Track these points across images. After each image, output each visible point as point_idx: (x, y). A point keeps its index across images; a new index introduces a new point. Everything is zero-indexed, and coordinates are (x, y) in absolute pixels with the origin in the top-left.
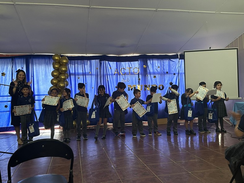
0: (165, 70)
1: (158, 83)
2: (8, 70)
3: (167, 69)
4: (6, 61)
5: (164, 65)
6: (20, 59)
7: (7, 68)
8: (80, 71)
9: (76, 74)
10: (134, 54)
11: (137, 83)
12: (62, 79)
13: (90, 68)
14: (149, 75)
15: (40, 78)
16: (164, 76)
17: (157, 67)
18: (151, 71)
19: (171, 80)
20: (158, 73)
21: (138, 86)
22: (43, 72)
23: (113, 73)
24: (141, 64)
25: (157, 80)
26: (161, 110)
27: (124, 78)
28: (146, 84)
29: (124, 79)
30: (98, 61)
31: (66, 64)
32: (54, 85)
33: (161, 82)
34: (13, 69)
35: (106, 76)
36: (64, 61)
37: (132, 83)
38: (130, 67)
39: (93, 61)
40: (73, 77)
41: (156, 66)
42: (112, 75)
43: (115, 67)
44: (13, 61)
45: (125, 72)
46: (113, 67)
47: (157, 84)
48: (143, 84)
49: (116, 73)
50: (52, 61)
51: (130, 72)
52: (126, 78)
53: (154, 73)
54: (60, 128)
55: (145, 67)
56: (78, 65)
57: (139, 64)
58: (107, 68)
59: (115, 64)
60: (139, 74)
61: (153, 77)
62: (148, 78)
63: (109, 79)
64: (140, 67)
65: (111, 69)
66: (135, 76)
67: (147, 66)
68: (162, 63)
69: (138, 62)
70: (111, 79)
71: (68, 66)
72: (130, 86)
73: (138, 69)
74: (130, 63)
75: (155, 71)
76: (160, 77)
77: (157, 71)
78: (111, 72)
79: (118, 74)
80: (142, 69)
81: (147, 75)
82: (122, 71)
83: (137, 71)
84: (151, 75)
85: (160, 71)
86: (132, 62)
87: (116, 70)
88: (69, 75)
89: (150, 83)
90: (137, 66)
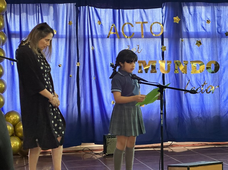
0: (223, 28)
1: (206, 57)
3: (226, 27)
5: (219, 17)
9: (23, 34)
11: (158, 57)
13: (53, 22)
14: (185, 40)
16: (220, 41)
18: (191, 30)
20: (207, 36)
21: (160, 62)
23: (106, 33)
24: (168, 15)
25: (204, 51)
26: (212, 117)
27: (130, 44)
28: (178, 59)
29: (129, 46)
30: (72, 6)
31: (2, 12)
33: (212, 54)
35: (90, 39)
37: (148, 55)
38: (143, 20)
39: (62, 7)
41: (202, 19)
42: (103, 37)
43: (109, 20)
45: (132, 31)
46: (105, 21)
47: (203, 58)
48: (172, 57)
49: (112, 33)
51: (144, 31)
52: (135, 46)
53: (197, 35)
55: (177, 21)
56: (28, 15)
57: (163, 15)
58: (92, 22)
59: (110, 13)
60: (162, 37)
61: (196, 43)
62: (183, 46)
63: (96, 46)
64: (165, 21)
65: (102, 25)
66: (155, 40)
67: (183, 18)
68: (216, 12)
69: (162, 11)
70: (101, 47)
71: (4, 16)
72: (143, 64)
73: (162, 25)
74: (144, 11)
75: (200, 30)
76: (210, 43)
77: (203, 30)
78: (101, 30)
79: (116, 35)
80: (171, 25)
81: (181, 39)
82: (125, 29)
83: (159, 31)
84: (191, 39)
85: (210, 30)
86: (149, 10)
87: (113, 26)
88: (7, 37)
89: (189, 58)
90: (158, 18)
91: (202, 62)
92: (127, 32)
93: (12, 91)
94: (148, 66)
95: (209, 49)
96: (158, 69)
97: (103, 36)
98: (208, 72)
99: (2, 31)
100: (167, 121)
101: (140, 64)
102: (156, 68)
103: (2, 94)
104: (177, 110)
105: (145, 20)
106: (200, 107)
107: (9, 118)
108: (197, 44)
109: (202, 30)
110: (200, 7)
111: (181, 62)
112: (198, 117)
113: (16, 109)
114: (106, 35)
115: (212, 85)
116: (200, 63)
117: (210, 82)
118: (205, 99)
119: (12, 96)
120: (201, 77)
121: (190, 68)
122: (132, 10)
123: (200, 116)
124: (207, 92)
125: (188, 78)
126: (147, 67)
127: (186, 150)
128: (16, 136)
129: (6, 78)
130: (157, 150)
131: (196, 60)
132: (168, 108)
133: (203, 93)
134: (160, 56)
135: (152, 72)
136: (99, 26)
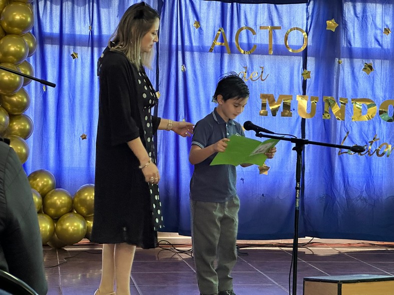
1: (380, 93)
8: (82, 29)
9: (65, 38)
11: (296, 89)
14: (345, 62)
18: (357, 44)
20: (384, 55)
21: (299, 98)
23: (208, 43)
24: (318, 16)
25: (377, 82)
26: (385, 198)
27: (248, 65)
28: (331, 93)
29: (246, 68)
33: (390, 88)
35: (180, 52)
37: (279, 85)
38: (272, 23)
40: (51, 51)
41: (376, 28)
42: (202, 50)
43: (214, 20)
45: (253, 42)
46: (207, 22)
47: (374, 95)
48: (320, 92)
49: (218, 44)
51: (273, 43)
52: (257, 68)
53: (366, 54)
55: (333, 27)
56: (76, 6)
57: (309, 17)
58: (184, 23)
59: (217, 8)
60: (305, 54)
61: (363, 67)
62: (341, 72)
63: (190, 65)
64: (312, 27)
65: (201, 29)
66: (292, 59)
67: (342, 23)
69: (307, 8)
70: (198, 67)
72: (269, 100)
73: (305, 33)
74: (276, 7)
75: (371, 44)
76: (388, 69)
77: (377, 46)
78: (200, 37)
79: (226, 48)
80: (321, 35)
81: (337, 60)
82: (240, 38)
83: (300, 43)
84: (355, 60)
85: (389, 46)
86: (284, 6)
87: (220, 32)
88: (38, 42)
89: (350, 93)
90: (300, 22)
91: (372, 102)
92: (244, 43)
93: (42, 137)
94: (277, 104)
95: (387, 79)
96: (294, 110)
97: (201, 48)
98: (382, 120)
99: (29, 32)
100: (306, 201)
101: (264, 100)
102: (291, 109)
103: (25, 139)
104: (324, 183)
105: (276, 24)
106: (364, 179)
107: (34, 182)
108: (365, 69)
109: (374, 45)
110: (374, 5)
111: (335, 100)
112: (360, 197)
113: (47, 168)
114: (208, 47)
115: (388, 142)
116: (368, 103)
117: (385, 137)
118: (373, 166)
119: (42, 144)
120: (369, 128)
121: (350, 111)
122: (254, 5)
123: (364, 195)
124: (378, 154)
125: (347, 129)
126: (276, 106)
127: (336, 253)
128: (46, 213)
129: (33, 113)
130: (286, 251)
131: (362, 97)
132: (309, 179)
133: (371, 155)
134: (299, 88)
135: (283, 115)
136: (197, 30)
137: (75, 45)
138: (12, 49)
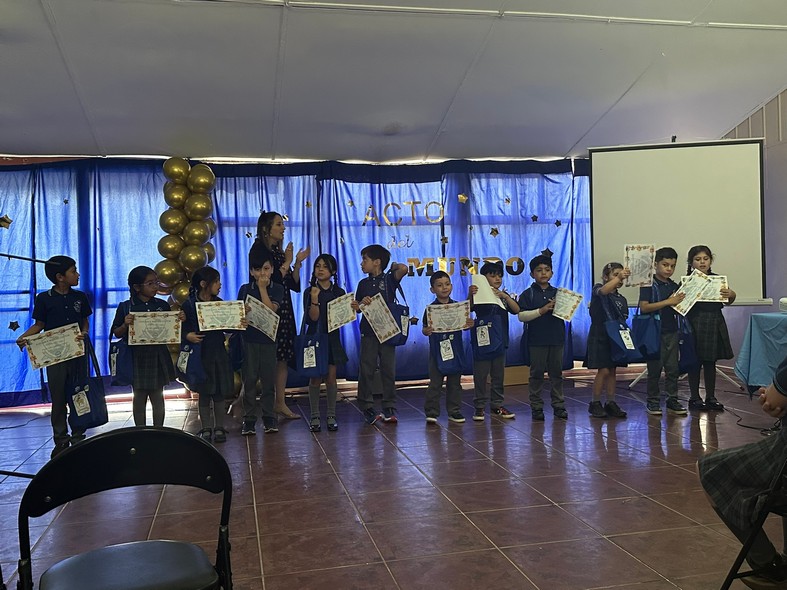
0: (529, 210)
1: (505, 252)
2: (18, 209)
3: (533, 208)
4: (13, 180)
5: (523, 194)
6: (60, 174)
7: (16, 202)
8: (254, 212)
9: (240, 221)
10: (426, 157)
11: (437, 252)
12: (193, 237)
13: (284, 203)
14: (476, 227)
15: (125, 235)
16: (525, 228)
17: (501, 202)
18: (484, 213)
19: (546, 243)
20: (507, 221)
21: (439, 260)
22: (134, 214)
23: (361, 219)
24: (451, 191)
25: (503, 243)
27: (396, 235)
28: (465, 255)
29: (394, 237)
30: (310, 179)
31: (208, 189)
32: (169, 259)
33: (514, 247)
34: (36, 204)
35: (338, 228)
36: (202, 180)
37: (422, 250)
38: (414, 199)
39: (296, 181)
40: (229, 232)
41: (499, 198)
42: (356, 224)
43: (366, 200)
44: (35, 177)
45: (399, 215)
47: (501, 254)
48: (457, 253)
49: (370, 218)
50: (162, 180)
51: (415, 215)
52: (403, 237)
53: (492, 220)
54: (187, 396)
55: (464, 200)
56: (248, 194)
57: (443, 192)
58: (340, 201)
59: (366, 189)
60: (442, 224)
61: (491, 231)
62: (473, 236)
63: (347, 237)
64: (447, 200)
65: (355, 207)
66: (432, 228)
67: (471, 196)
68: (518, 188)
69: (442, 185)
70: (354, 238)
71: (213, 195)
72: (414, 263)
73: (441, 206)
74: (416, 186)
75: (496, 213)
76: (511, 232)
77: (501, 214)
78: (354, 215)
79: (376, 222)
80: (455, 207)
81: (469, 226)
82: (388, 212)
83: (438, 214)
84: (484, 226)
85: (510, 213)
86: (423, 184)
87: (371, 209)
89: (481, 253)
90: (436, 197)
92: (391, 217)
94: (422, 266)
95: (510, 240)
98: (509, 274)
101: (411, 264)
105: (417, 200)
108: (492, 233)
109: (498, 213)
110: (496, 180)
111: (469, 259)
114: (361, 222)
122: (397, 185)
131: (491, 256)
134: (439, 251)
136: (351, 209)
137: (248, 226)
138: (196, 233)
